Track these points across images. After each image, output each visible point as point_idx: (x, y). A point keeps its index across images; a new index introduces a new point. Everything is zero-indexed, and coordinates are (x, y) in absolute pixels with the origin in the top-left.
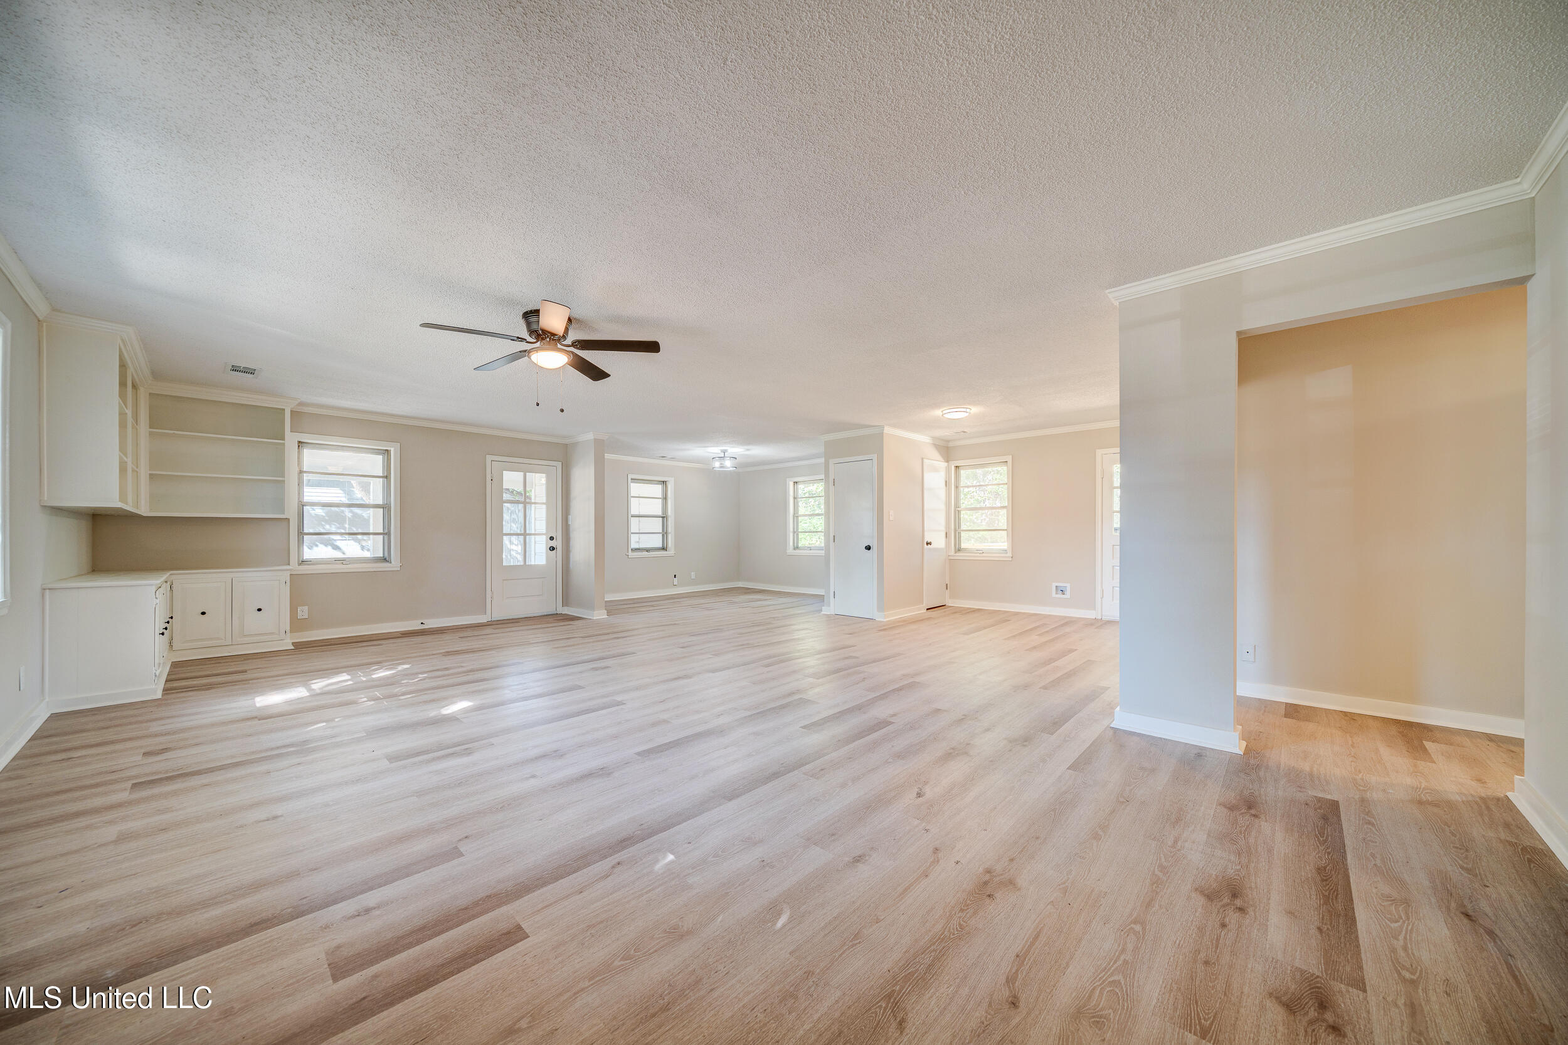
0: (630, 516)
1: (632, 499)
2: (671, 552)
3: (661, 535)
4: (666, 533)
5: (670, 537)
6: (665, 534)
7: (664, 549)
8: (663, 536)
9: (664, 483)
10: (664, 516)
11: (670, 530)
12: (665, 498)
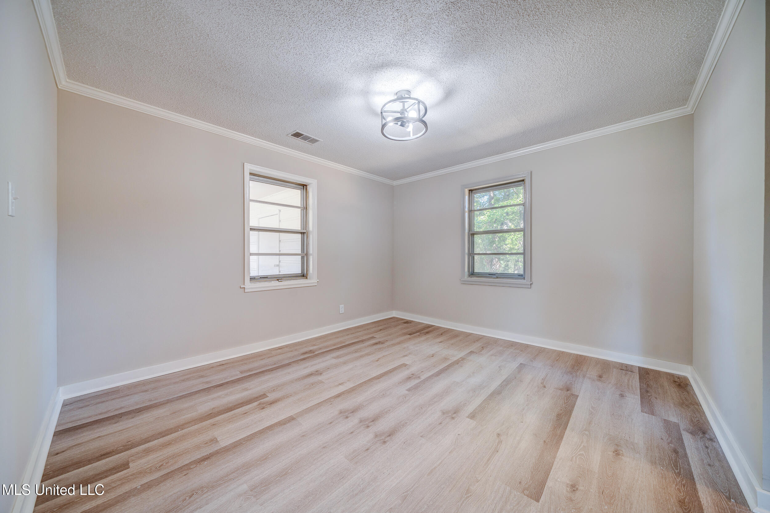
0: (247, 229)
1: (252, 204)
2: (313, 280)
3: (300, 257)
4: (307, 254)
5: (311, 259)
6: (305, 255)
7: (303, 276)
8: (303, 258)
9: (304, 186)
10: (304, 231)
11: (311, 251)
12: (305, 209)
